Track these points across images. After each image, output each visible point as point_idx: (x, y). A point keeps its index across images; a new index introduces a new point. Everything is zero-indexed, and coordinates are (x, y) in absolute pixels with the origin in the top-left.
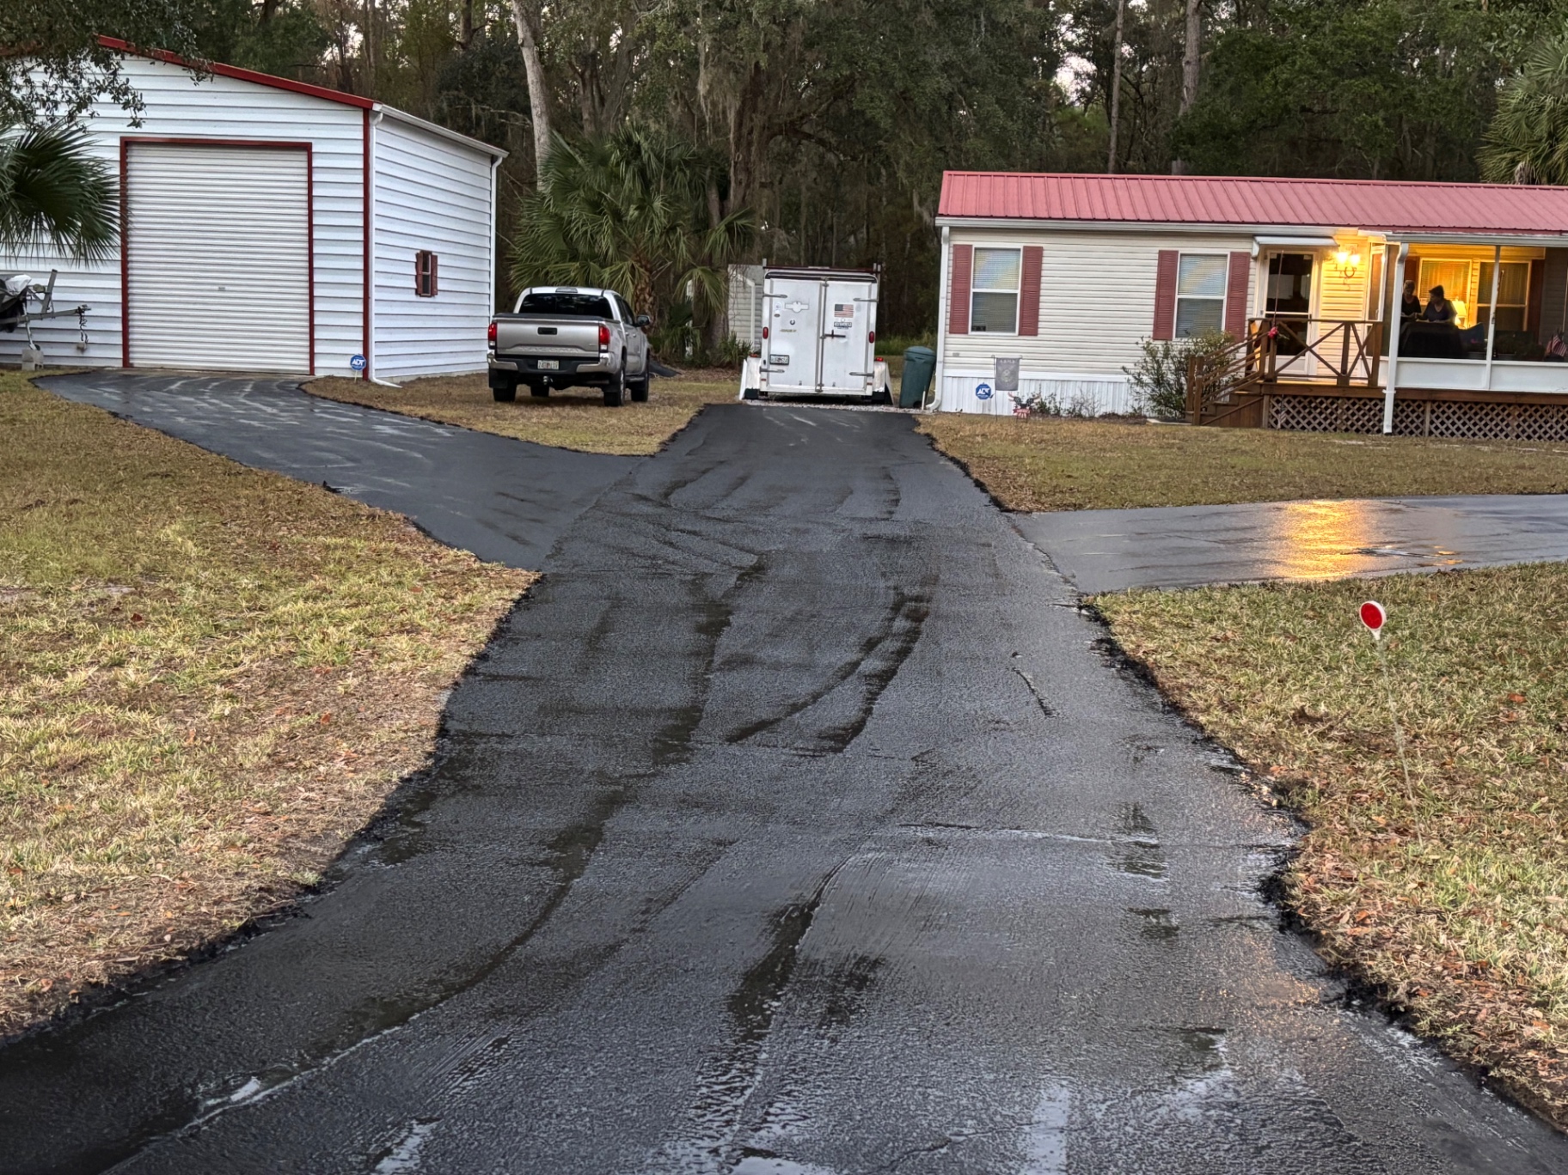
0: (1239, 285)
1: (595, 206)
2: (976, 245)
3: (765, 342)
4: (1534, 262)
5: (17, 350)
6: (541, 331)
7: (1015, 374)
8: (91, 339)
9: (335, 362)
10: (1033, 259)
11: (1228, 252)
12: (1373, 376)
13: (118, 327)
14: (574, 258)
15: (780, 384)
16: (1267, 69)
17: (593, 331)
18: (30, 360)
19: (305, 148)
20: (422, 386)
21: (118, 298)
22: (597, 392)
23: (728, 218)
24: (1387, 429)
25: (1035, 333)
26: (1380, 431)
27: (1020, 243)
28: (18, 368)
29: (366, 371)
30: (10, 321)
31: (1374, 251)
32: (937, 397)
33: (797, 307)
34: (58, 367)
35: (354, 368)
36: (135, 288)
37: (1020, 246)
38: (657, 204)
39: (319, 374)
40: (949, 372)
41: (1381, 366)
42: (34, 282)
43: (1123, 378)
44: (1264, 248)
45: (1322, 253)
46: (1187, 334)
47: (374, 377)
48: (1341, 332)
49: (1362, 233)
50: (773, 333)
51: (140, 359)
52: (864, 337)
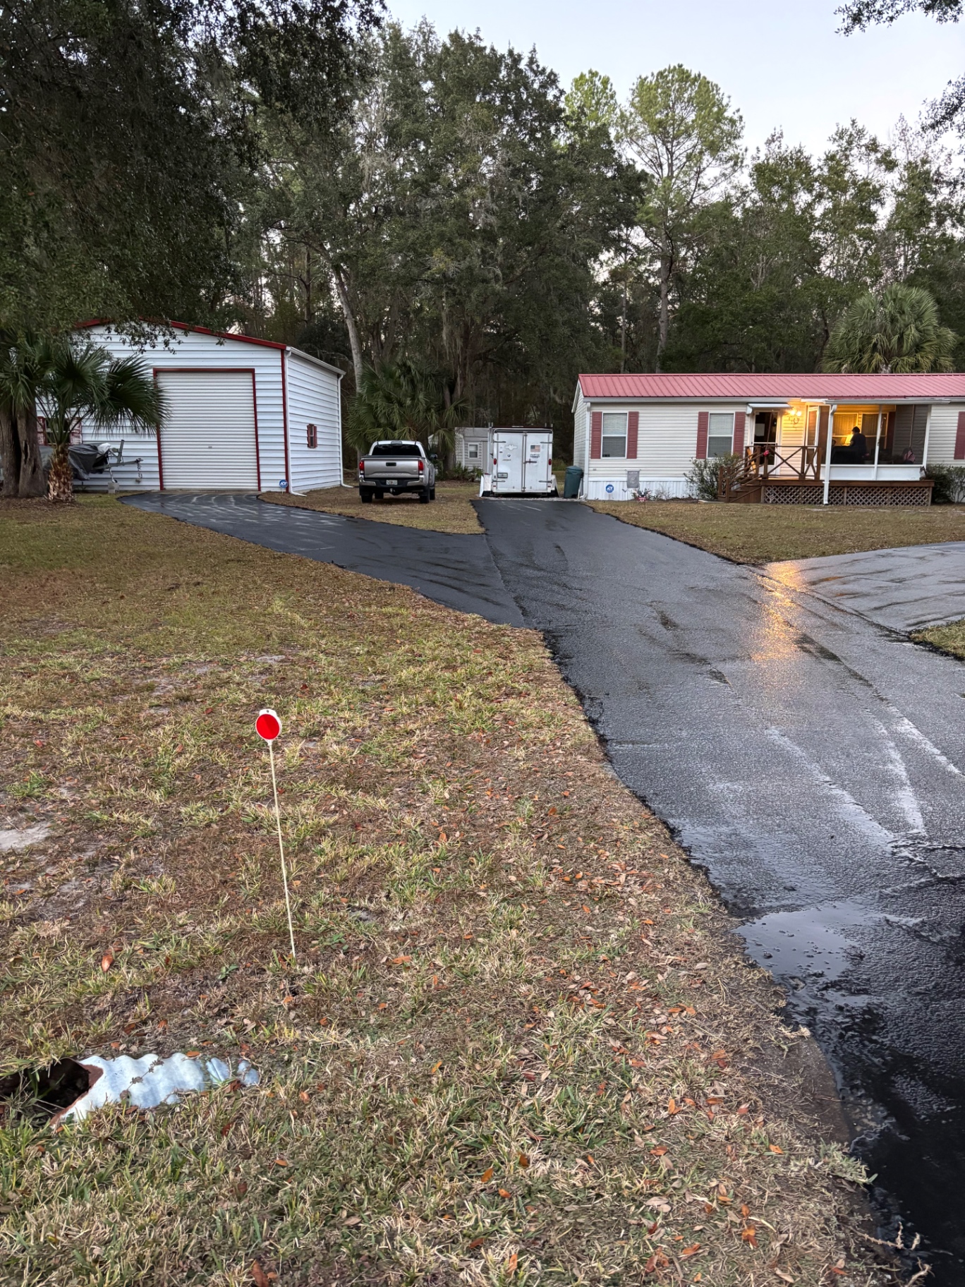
0: (740, 429)
1: (388, 399)
2: (604, 412)
3: (495, 466)
4: (890, 413)
5: (105, 483)
6: (388, 465)
7: (637, 479)
8: (144, 476)
9: (271, 483)
10: (634, 419)
11: (734, 412)
12: (817, 474)
13: (157, 469)
14: (379, 426)
15: (502, 488)
16: (708, 323)
17: (415, 464)
18: (112, 488)
19: (251, 371)
20: (315, 495)
21: (156, 454)
22: (415, 496)
23: (455, 403)
24: (825, 502)
25: (635, 457)
26: (821, 503)
27: (626, 410)
28: (106, 492)
29: (287, 488)
30: (100, 468)
31: (813, 409)
32: (585, 492)
33: (511, 448)
34: (126, 491)
35: (281, 487)
36: (165, 448)
37: (627, 412)
38: (421, 396)
39: (263, 490)
40: (591, 479)
41: (822, 470)
42: (113, 446)
43: (684, 479)
44: (754, 409)
45: (781, 412)
46: (716, 455)
47: (292, 491)
48: (801, 452)
49: (803, 400)
50: (499, 461)
51: (169, 485)
52: (546, 462)
